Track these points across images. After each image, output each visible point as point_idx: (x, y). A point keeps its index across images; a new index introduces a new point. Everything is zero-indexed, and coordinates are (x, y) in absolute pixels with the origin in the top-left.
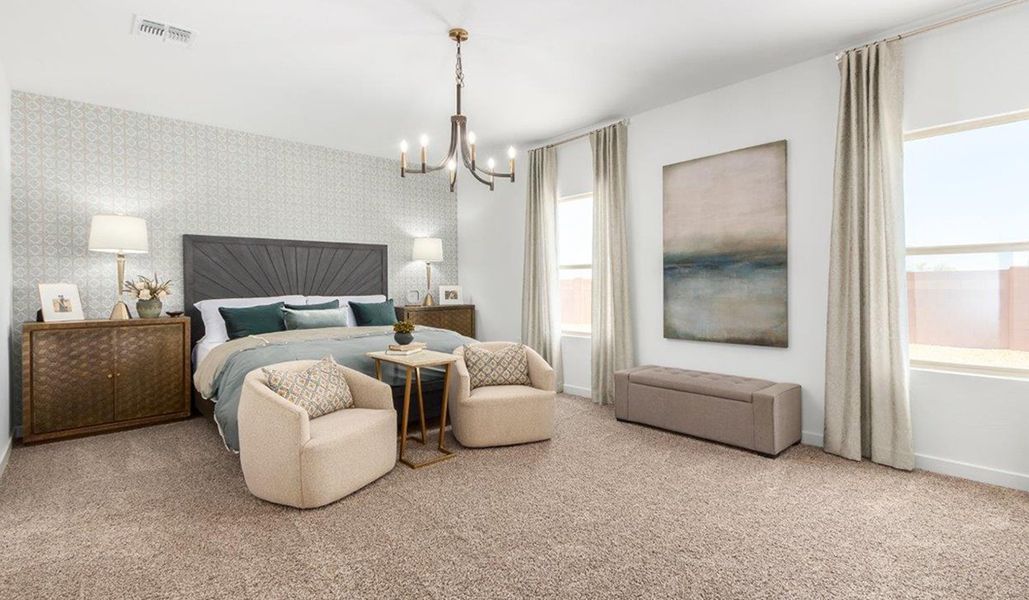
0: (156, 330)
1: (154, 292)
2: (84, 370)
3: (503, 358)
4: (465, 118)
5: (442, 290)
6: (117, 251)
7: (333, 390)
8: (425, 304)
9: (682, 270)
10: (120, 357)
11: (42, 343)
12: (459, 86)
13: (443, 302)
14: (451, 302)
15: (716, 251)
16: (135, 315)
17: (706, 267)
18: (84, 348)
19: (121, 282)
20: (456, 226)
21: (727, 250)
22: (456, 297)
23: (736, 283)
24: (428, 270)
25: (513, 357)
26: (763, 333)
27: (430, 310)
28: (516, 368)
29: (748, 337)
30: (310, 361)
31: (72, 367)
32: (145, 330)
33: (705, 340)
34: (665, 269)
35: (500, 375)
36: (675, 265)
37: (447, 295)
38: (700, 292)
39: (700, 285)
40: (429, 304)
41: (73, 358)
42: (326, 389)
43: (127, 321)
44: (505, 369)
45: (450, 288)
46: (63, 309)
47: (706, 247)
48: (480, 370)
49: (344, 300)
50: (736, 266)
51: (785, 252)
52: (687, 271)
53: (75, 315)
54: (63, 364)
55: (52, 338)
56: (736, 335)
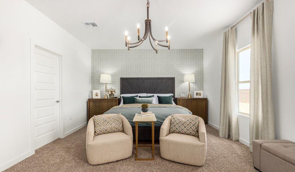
0: (111, 101)
1: (112, 92)
2: (98, 109)
3: (185, 122)
4: (150, 20)
5: (195, 92)
6: (105, 82)
7: (114, 125)
8: (188, 97)
10: (104, 107)
11: (91, 103)
12: (148, 8)
13: (195, 96)
14: (198, 97)
16: (109, 97)
18: (98, 105)
19: (106, 89)
20: (203, 69)
22: (200, 95)
24: (189, 85)
25: (190, 123)
27: (190, 99)
28: (191, 128)
30: (115, 114)
31: (96, 109)
32: (109, 101)
35: (182, 130)
37: (197, 94)
40: (189, 97)
41: (96, 107)
42: (111, 125)
43: (106, 99)
44: (185, 127)
45: (198, 92)
46: (97, 96)
48: (174, 126)
49: (156, 95)
53: (99, 97)
54: (94, 108)
55: (92, 102)
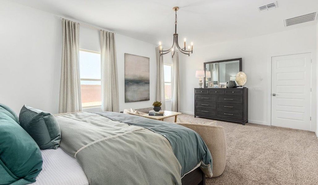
9: (130, 83)
12: (176, 25)
15: (138, 79)
17: (136, 83)
21: (140, 79)
23: (142, 87)
26: (146, 98)
29: (144, 99)
33: (136, 101)
34: (125, 83)
36: (128, 82)
38: (135, 89)
39: (134, 87)
47: (136, 78)
50: (142, 83)
51: (149, 81)
52: (132, 83)
56: (142, 99)
